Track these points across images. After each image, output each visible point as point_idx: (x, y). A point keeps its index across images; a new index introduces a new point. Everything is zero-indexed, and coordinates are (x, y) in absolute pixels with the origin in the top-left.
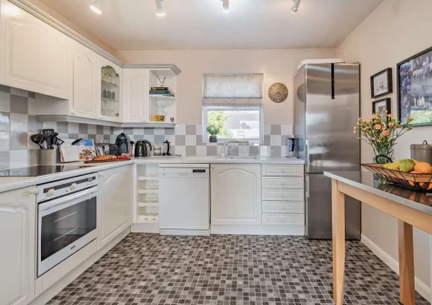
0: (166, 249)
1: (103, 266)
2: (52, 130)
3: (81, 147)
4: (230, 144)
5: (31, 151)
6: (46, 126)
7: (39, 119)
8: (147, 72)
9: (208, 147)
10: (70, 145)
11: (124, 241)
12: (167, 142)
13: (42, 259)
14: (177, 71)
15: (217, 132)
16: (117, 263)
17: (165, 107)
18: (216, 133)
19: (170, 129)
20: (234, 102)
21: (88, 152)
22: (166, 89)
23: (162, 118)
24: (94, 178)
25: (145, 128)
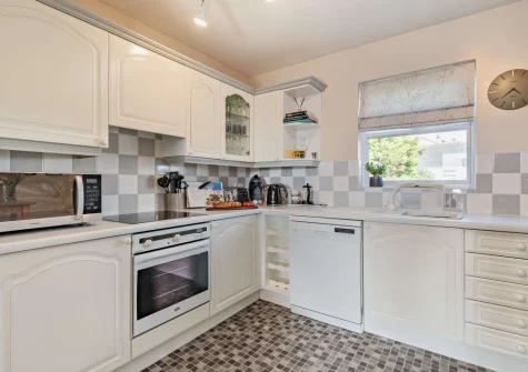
0: (292, 337)
1: (215, 337)
2: (177, 173)
3: (209, 192)
4: (404, 190)
5: (159, 195)
6: (174, 169)
7: (165, 161)
8: (280, 94)
9: (367, 194)
10: (197, 189)
11: (249, 309)
12: (308, 187)
13: (138, 318)
14: (321, 87)
15: (381, 170)
16: (230, 338)
17: (305, 139)
18: (380, 173)
19: (312, 168)
20: (413, 121)
21: (215, 198)
22: (304, 113)
23: (302, 154)
24: (205, 229)
25: (283, 168)
